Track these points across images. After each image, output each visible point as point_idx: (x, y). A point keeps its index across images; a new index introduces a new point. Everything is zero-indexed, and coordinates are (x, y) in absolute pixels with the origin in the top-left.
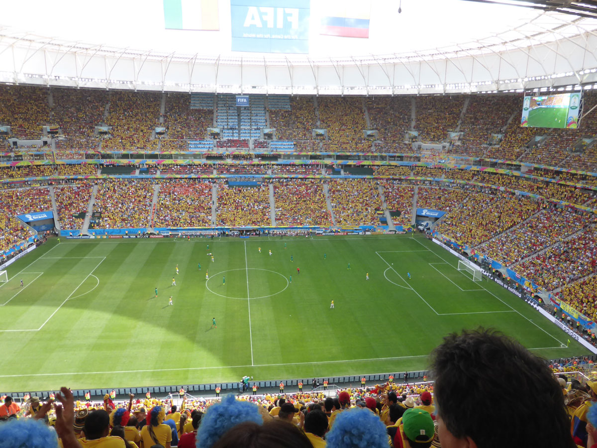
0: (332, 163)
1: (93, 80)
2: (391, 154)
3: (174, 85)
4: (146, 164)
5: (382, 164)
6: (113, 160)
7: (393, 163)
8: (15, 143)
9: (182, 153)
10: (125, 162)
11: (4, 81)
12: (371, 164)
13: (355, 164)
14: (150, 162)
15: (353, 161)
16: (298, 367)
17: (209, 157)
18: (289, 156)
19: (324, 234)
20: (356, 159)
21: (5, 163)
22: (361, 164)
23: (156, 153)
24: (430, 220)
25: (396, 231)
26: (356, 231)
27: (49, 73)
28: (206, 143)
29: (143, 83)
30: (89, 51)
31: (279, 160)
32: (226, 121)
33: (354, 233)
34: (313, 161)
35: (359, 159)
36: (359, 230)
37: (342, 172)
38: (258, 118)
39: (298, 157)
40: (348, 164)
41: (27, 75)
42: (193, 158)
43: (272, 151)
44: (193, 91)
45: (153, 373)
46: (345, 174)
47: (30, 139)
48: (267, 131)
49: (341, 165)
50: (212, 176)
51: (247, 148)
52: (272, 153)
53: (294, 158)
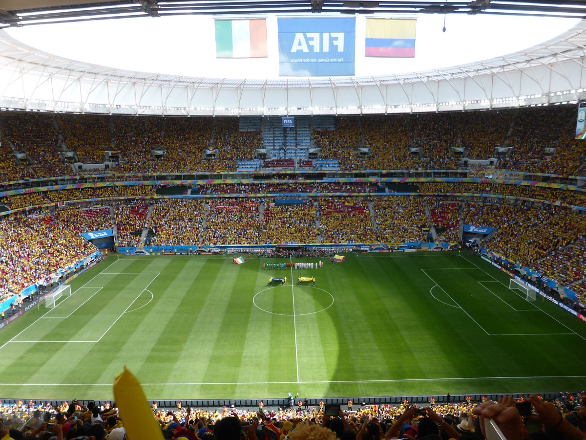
0: (377, 180)
1: (151, 108)
2: (436, 171)
3: (224, 109)
4: (198, 185)
5: (426, 181)
6: (167, 181)
7: (438, 180)
8: (80, 167)
9: (231, 173)
10: (178, 182)
11: (72, 111)
12: (416, 181)
13: (399, 181)
14: (201, 182)
15: (397, 178)
16: (343, 384)
17: (256, 177)
18: (333, 175)
19: (369, 251)
20: (400, 177)
21: (71, 185)
22: (406, 181)
23: (207, 173)
24: (477, 237)
25: (442, 248)
26: (401, 248)
27: (111, 103)
28: (254, 163)
29: (195, 109)
30: (147, 81)
31: (324, 178)
32: (273, 141)
33: (399, 251)
34: (358, 179)
35: (403, 177)
36: (404, 247)
37: (387, 190)
38: (303, 138)
39: (343, 175)
40: (392, 181)
41: (91, 105)
42: (241, 178)
43: (317, 170)
44: (242, 115)
45: (202, 386)
46: (389, 192)
47: (94, 163)
48: (312, 150)
49: (385, 182)
50: (259, 195)
51: (293, 168)
52: (317, 172)
53: (338, 176)
